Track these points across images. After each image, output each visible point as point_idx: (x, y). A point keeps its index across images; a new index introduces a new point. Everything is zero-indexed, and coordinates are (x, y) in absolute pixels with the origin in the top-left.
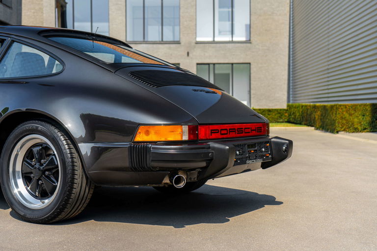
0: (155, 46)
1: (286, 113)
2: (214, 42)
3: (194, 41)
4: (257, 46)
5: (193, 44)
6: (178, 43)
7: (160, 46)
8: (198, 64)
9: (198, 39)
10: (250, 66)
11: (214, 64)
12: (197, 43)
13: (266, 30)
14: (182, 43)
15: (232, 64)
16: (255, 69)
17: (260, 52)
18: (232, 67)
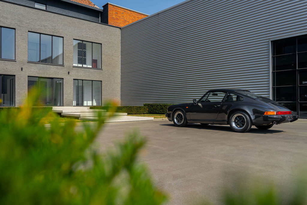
0: (48, 66)
5: (72, 67)
6: (62, 65)
7: (51, 66)
8: (74, 79)
9: (74, 65)
10: (101, 83)
11: (83, 80)
12: (74, 67)
13: (109, 64)
14: (65, 67)
15: (92, 81)
16: (104, 84)
17: (106, 75)
18: (92, 82)
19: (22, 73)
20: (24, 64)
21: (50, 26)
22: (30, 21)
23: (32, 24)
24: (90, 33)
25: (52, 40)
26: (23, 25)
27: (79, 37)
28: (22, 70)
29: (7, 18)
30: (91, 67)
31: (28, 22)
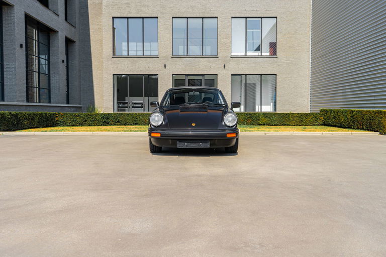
0: (196, 59)
1: (321, 117)
2: (246, 56)
3: (230, 56)
4: (282, 60)
5: (229, 58)
6: (216, 57)
7: (201, 59)
8: (232, 75)
9: (233, 54)
10: (276, 77)
11: (246, 75)
12: (232, 57)
13: (290, 47)
14: (220, 58)
15: (261, 75)
16: (280, 79)
17: (284, 65)
18: (261, 78)
19: (166, 71)
20: (168, 60)
21: (199, 6)
22: (174, 4)
23: (177, 7)
24: (257, 5)
25: (203, 24)
26: (166, 11)
27: (239, 13)
28: (165, 67)
29: (148, 6)
30: (268, 54)
31: (172, 5)
